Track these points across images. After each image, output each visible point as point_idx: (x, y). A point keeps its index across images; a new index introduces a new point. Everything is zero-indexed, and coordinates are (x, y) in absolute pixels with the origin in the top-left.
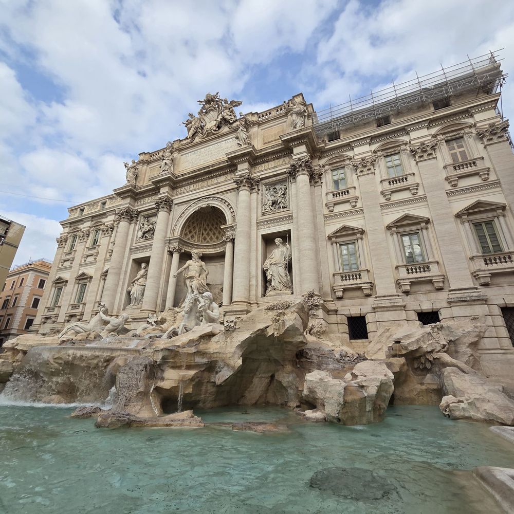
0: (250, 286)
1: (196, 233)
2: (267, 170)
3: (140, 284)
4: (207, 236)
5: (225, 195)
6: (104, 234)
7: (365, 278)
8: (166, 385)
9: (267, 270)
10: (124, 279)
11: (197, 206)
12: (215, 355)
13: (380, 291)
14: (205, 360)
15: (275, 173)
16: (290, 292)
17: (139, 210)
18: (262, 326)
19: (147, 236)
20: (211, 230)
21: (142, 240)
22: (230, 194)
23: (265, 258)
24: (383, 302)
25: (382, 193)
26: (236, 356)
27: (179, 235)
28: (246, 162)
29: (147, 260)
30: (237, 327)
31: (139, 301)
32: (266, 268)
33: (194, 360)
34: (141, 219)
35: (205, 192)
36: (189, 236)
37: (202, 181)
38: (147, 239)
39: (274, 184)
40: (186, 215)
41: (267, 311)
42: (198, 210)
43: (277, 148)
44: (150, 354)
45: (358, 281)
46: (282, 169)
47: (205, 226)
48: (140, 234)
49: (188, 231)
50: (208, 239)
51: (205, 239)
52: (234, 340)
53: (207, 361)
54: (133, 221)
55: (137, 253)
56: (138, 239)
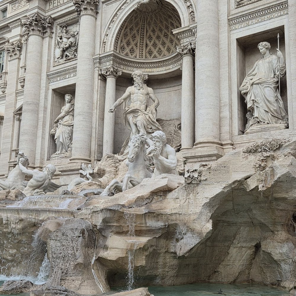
0: (220, 119)
1: (136, 45)
3: (65, 123)
4: (153, 48)
6: (11, 56)
8: (111, 255)
9: (246, 94)
10: (45, 118)
12: (174, 217)
14: (160, 224)
16: (283, 125)
17: (53, 16)
18: (239, 176)
19: (68, 54)
20: (158, 37)
21: (62, 61)
23: (242, 75)
26: (204, 218)
27: (112, 49)
29: (71, 90)
30: (203, 178)
31: (67, 147)
32: (244, 91)
33: (146, 224)
34: (57, 30)
36: (127, 50)
38: (68, 60)
40: (120, 18)
41: (247, 154)
42: (137, 9)
44: (87, 216)
47: (150, 32)
48: (58, 52)
49: (124, 42)
50: (155, 53)
51: (150, 53)
52: (200, 196)
53: (163, 224)
54: (47, 33)
55: (58, 81)
56: (56, 60)
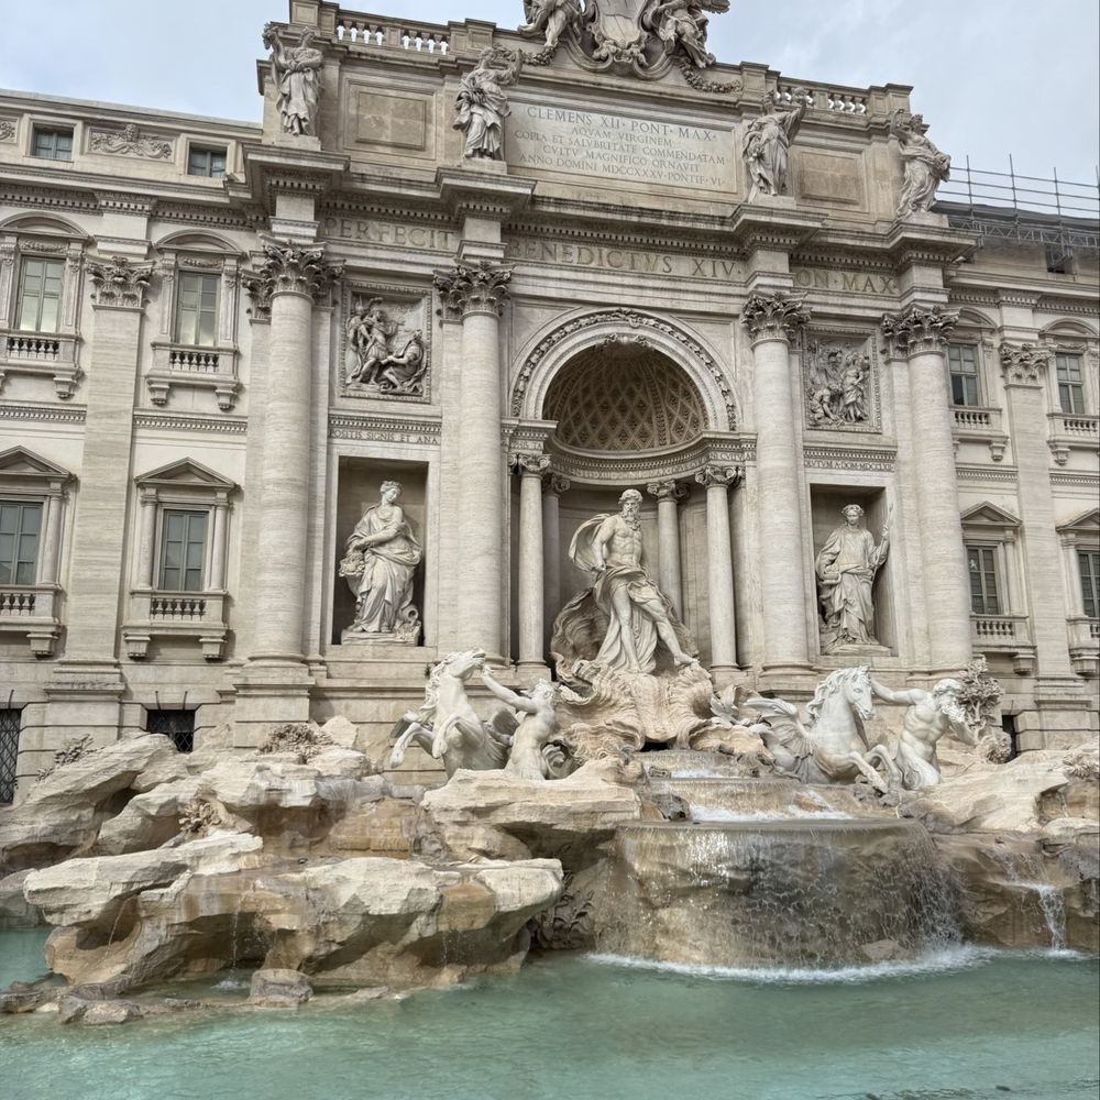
0: (807, 624)
2: (826, 293)
5: (693, 325)
7: (1022, 637)
9: (831, 586)
11: (597, 332)
13: (1045, 668)
15: (848, 312)
16: (889, 650)
19: (392, 378)
21: (367, 389)
22: (709, 327)
24: (1054, 691)
25: (1053, 444)
27: (540, 413)
28: (783, 250)
35: (627, 291)
37: (614, 245)
38: (391, 391)
39: (829, 338)
42: (601, 346)
43: (870, 244)
45: (1007, 640)
46: (864, 308)
54: (325, 301)
55: (360, 439)
56: (349, 380)
